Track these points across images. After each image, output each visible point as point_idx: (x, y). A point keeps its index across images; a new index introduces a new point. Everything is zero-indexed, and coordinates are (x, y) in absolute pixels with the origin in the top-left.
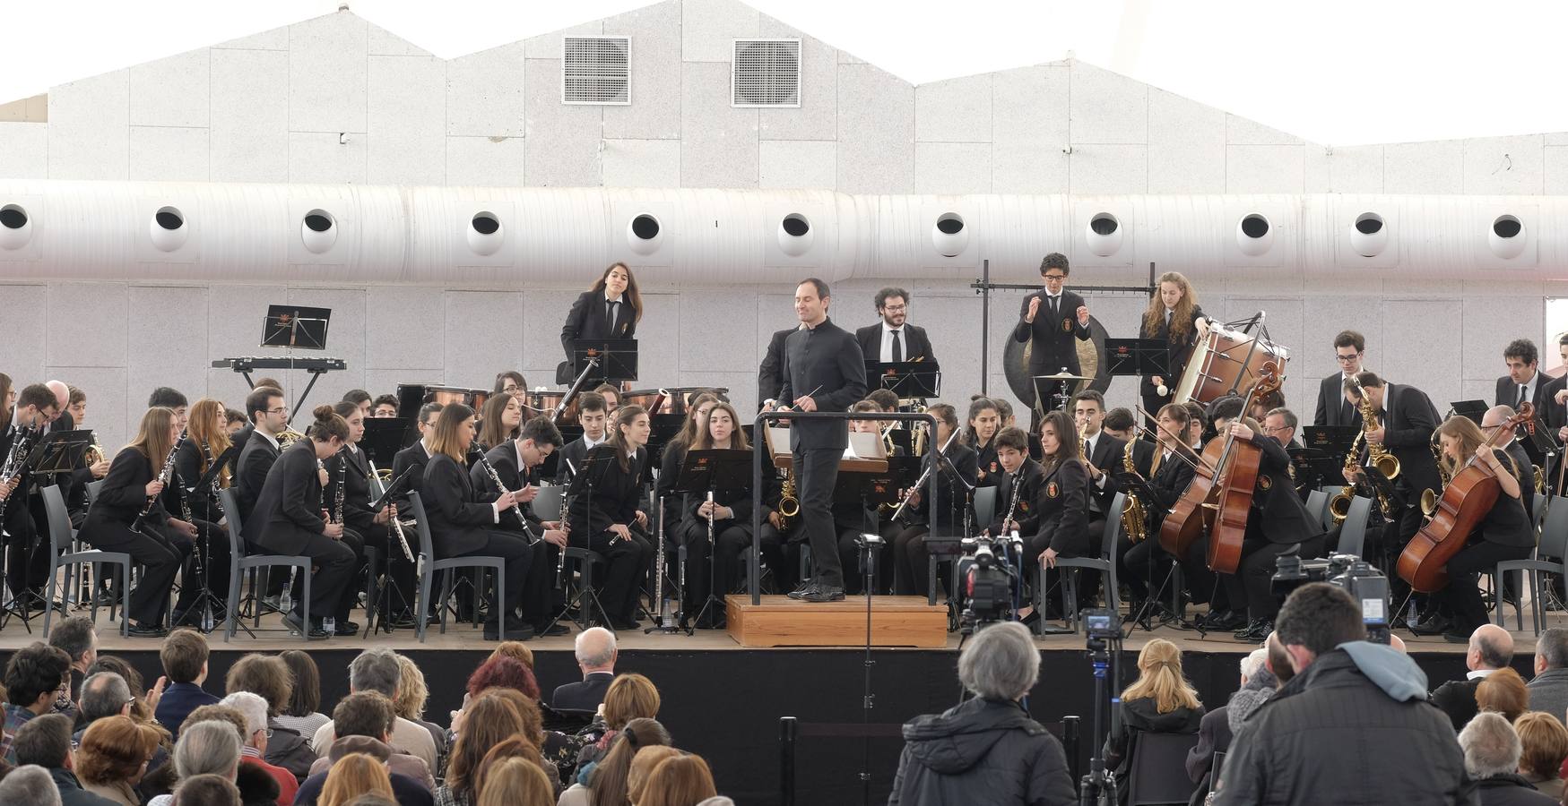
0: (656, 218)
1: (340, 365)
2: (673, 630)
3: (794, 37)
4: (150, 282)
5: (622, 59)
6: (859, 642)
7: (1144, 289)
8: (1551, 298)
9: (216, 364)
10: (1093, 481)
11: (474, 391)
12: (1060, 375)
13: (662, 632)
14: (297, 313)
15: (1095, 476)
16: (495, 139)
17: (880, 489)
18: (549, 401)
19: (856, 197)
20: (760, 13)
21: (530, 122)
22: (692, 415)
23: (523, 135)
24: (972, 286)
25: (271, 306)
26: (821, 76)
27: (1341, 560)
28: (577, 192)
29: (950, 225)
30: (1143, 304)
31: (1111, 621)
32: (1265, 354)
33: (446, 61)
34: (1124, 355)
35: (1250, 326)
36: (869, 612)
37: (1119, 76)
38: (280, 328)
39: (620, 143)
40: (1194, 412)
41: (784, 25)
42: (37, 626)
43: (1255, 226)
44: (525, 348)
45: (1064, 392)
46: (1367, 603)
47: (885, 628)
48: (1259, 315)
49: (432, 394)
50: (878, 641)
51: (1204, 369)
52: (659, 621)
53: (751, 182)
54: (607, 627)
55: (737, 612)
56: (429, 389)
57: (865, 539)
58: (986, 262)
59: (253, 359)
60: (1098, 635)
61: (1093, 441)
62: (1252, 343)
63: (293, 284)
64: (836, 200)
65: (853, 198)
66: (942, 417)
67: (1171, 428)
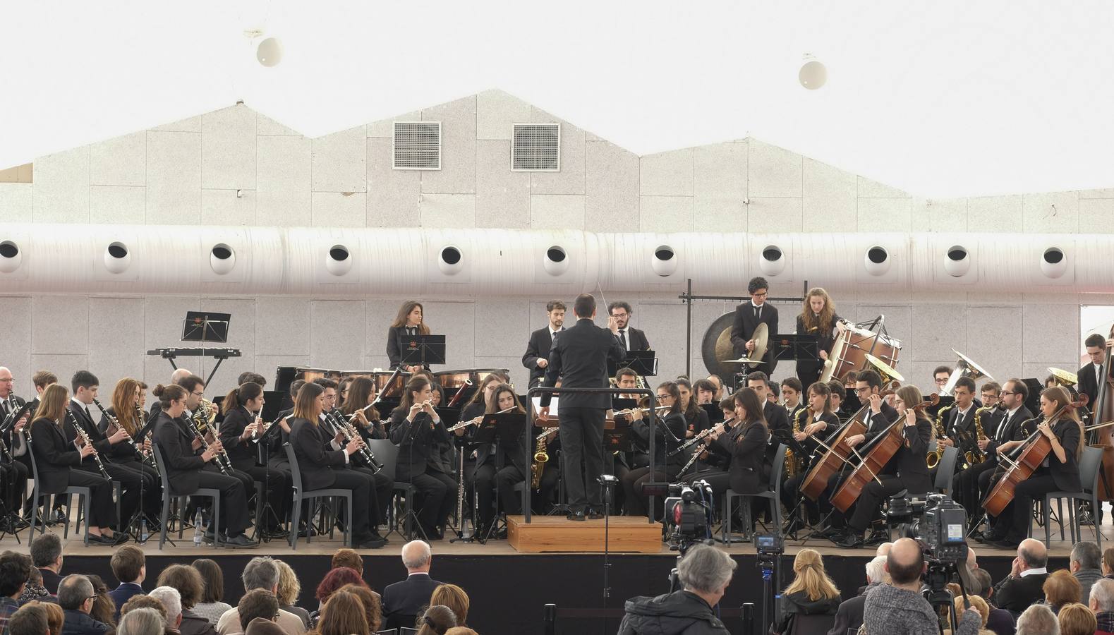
0: (459, 250)
1: (237, 353)
2: (470, 540)
3: (555, 122)
4: (105, 294)
5: (435, 138)
6: (599, 549)
8: (1084, 305)
9: (150, 353)
11: (331, 372)
12: (741, 360)
13: (461, 542)
14: (207, 317)
16: (346, 194)
17: (615, 441)
18: (384, 378)
19: (598, 234)
20: (532, 106)
21: (370, 182)
22: (482, 389)
23: (365, 191)
24: (680, 297)
25: (189, 313)
26: (574, 150)
27: (934, 498)
28: (403, 232)
29: (664, 254)
30: (800, 309)
31: (774, 540)
32: (884, 345)
33: (312, 140)
34: (786, 346)
35: (873, 325)
36: (607, 528)
37: (783, 150)
38: (194, 327)
39: (433, 197)
40: (834, 388)
41: (548, 114)
42: (24, 539)
43: (877, 255)
44: (367, 340)
45: (744, 372)
46: (951, 528)
47: (618, 539)
48: (880, 318)
49: (302, 373)
50: (614, 549)
51: (841, 356)
52: (460, 534)
53: (525, 224)
54: (424, 539)
55: (515, 528)
56: (299, 370)
57: (604, 478)
58: (689, 280)
59: (176, 349)
60: (766, 551)
62: (875, 337)
63: (204, 296)
64: (584, 236)
65: (596, 235)
66: (668, 392)
67: (817, 401)
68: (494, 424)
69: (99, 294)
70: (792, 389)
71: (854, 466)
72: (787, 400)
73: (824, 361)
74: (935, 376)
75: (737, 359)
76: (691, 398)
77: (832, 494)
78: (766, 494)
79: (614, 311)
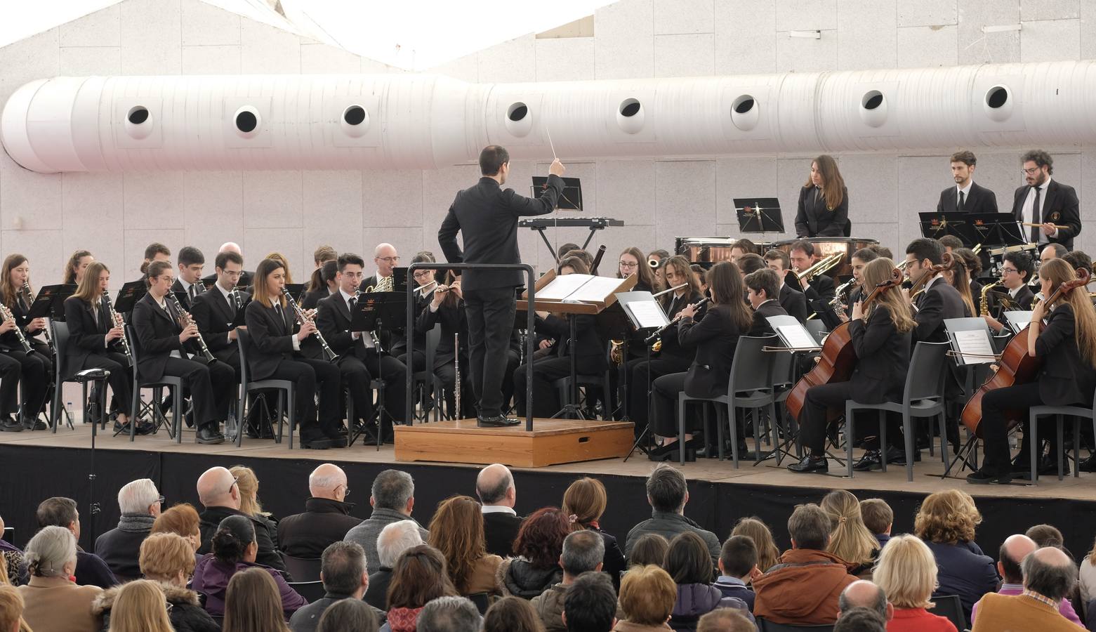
16: (934, 28)
21: (962, 11)
23: (956, 23)
39: (1033, 25)
63: (781, 155)
69: (667, 157)
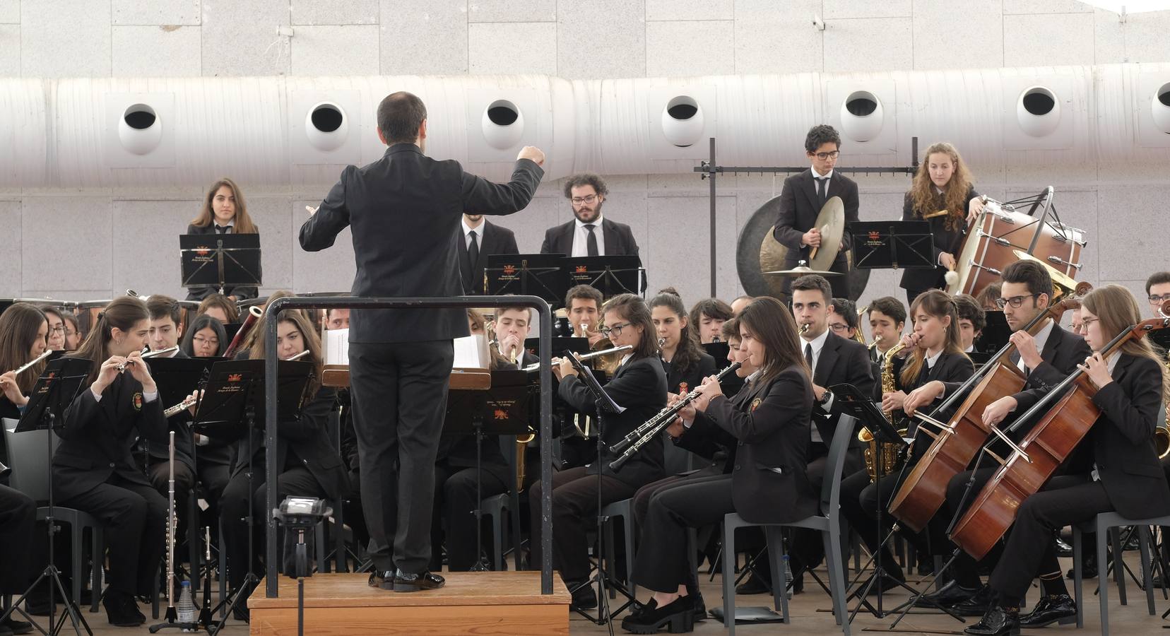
0: (343, 111)
7: (905, 170)
10: (818, 403)
12: (797, 270)
15: (820, 397)
16: (167, 28)
17: (501, 414)
19: (575, 81)
21: (207, 8)
23: (199, 23)
24: (698, 171)
28: (250, 82)
29: (683, 110)
30: (907, 184)
32: (1055, 238)
34: (876, 243)
35: (1035, 204)
39: (308, 29)
43: (1038, 102)
48: (1046, 192)
51: (977, 262)
52: (172, 614)
58: (713, 140)
61: (817, 345)
62: (1038, 223)
64: (551, 85)
65: (571, 83)
66: (624, 317)
67: (931, 329)
68: (236, 383)
70: (887, 318)
71: (999, 459)
72: (878, 338)
73: (946, 270)
74: (1148, 290)
75: (791, 269)
76: (684, 332)
77: (956, 516)
78: (813, 523)
79: (575, 191)
